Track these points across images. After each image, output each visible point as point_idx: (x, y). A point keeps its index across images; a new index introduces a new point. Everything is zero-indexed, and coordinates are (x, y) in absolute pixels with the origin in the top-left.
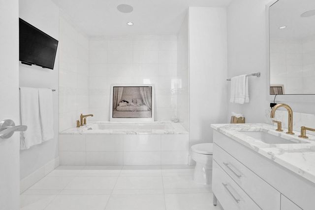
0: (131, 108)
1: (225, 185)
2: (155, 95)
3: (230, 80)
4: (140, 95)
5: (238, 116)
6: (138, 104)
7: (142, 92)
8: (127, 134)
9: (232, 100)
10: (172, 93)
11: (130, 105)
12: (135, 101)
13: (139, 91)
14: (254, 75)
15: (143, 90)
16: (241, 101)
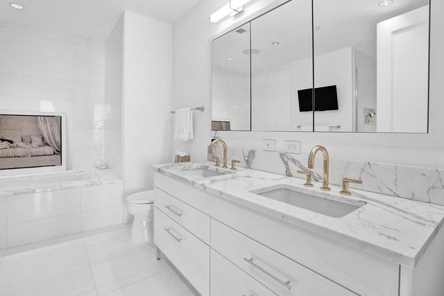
0: (19, 151)
1: (168, 230)
2: (67, 129)
3: (174, 113)
4: (38, 129)
5: (182, 154)
6: (35, 144)
7: (41, 125)
8: (16, 194)
9: (176, 137)
10: (96, 127)
11: (17, 146)
12: (27, 139)
13: (37, 122)
14: (198, 109)
15: (45, 122)
16: (185, 137)
